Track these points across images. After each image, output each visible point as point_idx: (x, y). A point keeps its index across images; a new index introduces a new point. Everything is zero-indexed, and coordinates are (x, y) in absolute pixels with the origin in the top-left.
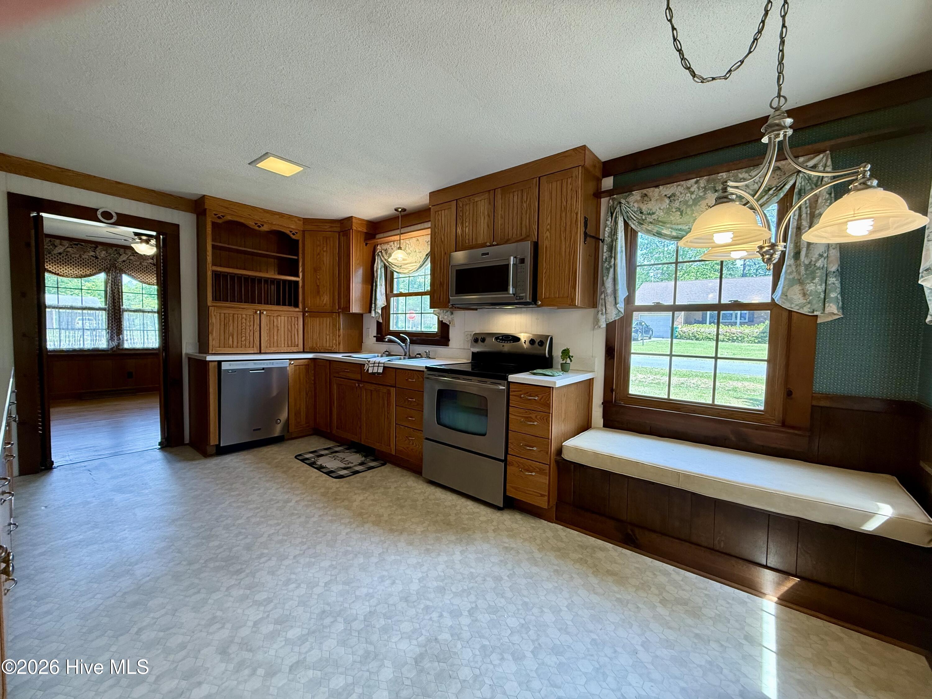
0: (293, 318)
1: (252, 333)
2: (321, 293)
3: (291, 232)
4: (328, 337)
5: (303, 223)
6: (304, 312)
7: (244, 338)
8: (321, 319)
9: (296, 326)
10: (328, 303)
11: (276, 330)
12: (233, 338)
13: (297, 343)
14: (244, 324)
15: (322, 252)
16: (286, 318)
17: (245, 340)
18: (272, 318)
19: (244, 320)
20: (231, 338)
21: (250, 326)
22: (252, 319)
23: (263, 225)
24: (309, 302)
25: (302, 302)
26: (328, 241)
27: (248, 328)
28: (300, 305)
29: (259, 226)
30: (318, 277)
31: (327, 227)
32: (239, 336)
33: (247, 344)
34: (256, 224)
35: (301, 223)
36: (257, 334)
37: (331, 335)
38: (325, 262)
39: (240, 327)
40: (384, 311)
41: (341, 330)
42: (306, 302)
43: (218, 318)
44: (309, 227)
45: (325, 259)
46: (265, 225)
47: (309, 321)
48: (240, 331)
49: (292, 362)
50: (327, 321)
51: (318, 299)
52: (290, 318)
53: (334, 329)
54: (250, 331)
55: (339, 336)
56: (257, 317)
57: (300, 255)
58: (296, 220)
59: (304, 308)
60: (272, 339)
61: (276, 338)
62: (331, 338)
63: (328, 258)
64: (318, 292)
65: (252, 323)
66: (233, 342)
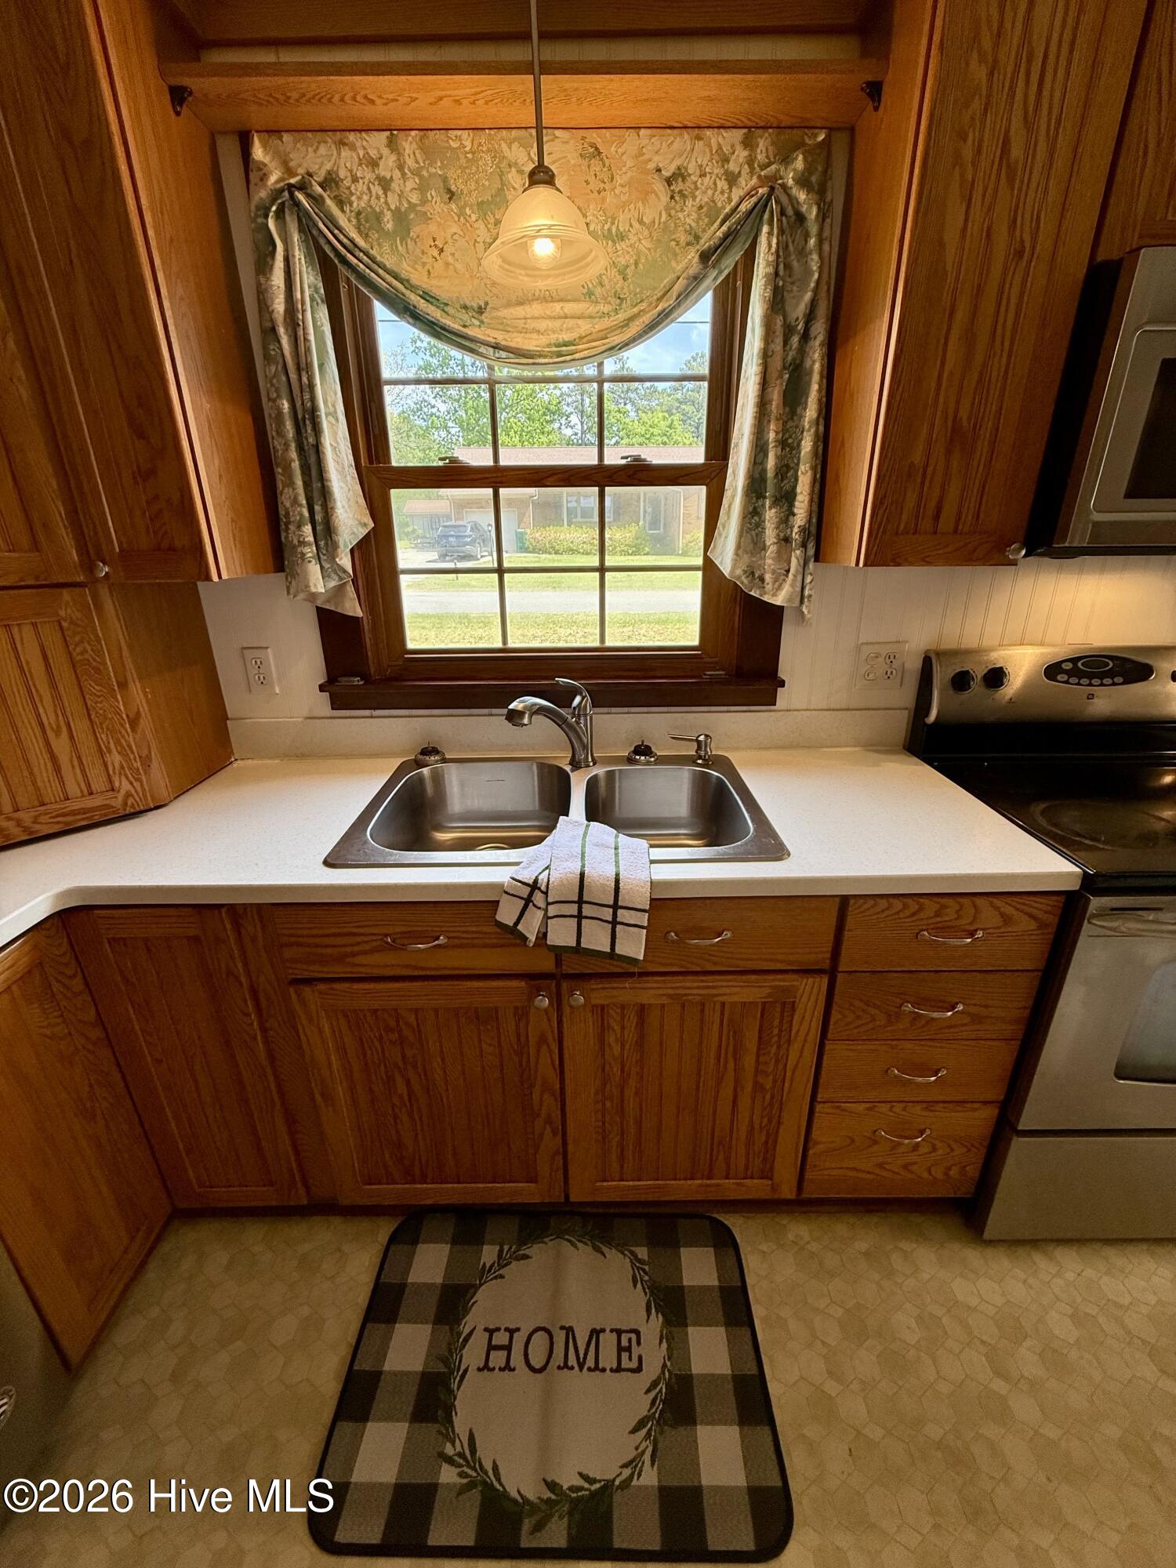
4: (61, 745)
37: (80, 728)
41: (138, 686)
53: (92, 687)
62: (84, 742)
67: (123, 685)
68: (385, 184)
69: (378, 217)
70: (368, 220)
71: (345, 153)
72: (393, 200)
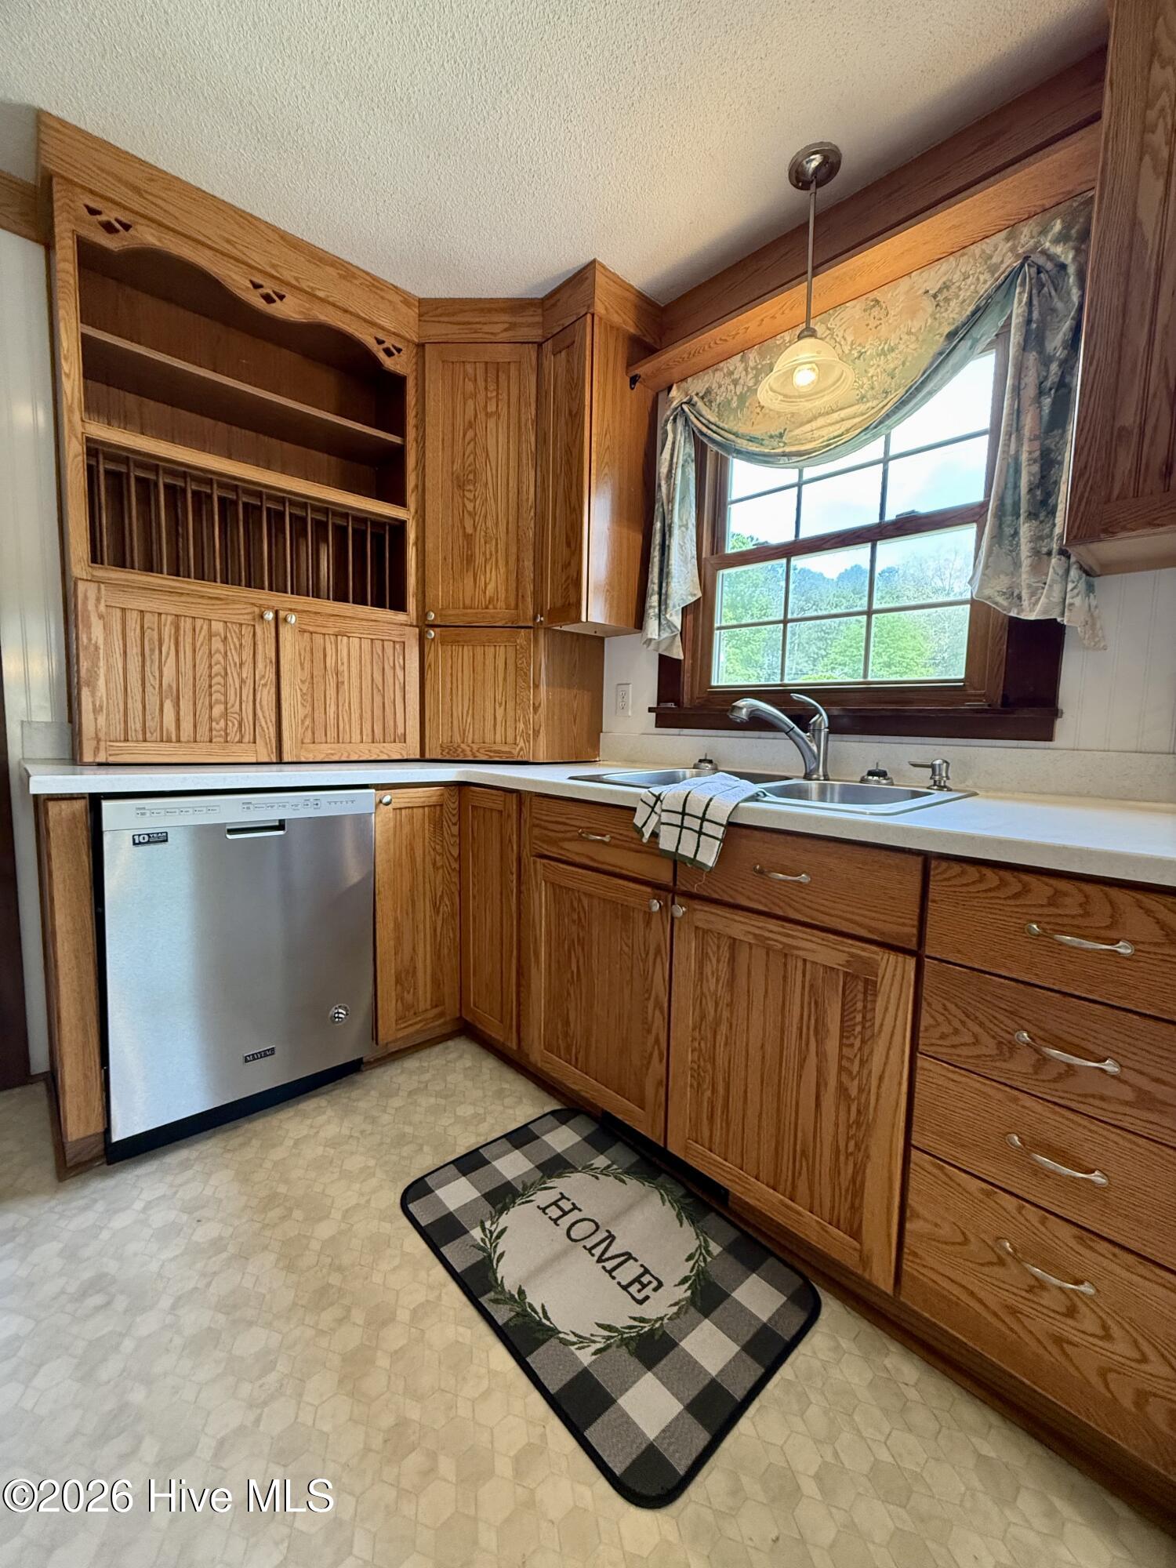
0: (389, 646)
1: (247, 692)
2: (479, 559)
3: (380, 342)
4: (500, 712)
5: (420, 315)
6: (423, 625)
7: (217, 710)
8: (479, 650)
9: (400, 673)
10: (502, 595)
11: (333, 684)
12: (177, 705)
13: (400, 730)
14: (218, 657)
15: (481, 416)
16: (366, 644)
17: (225, 715)
18: (318, 639)
19: (217, 644)
20: (168, 706)
21: (241, 665)
22: (247, 640)
23: (282, 297)
24: (439, 592)
25: (416, 594)
26: (502, 377)
27: (233, 671)
28: (411, 603)
29: (268, 299)
30: (470, 506)
31: (498, 326)
32: (203, 701)
33: (233, 730)
34: (257, 286)
35: (413, 313)
36: (267, 696)
37: (511, 705)
38: (492, 455)
39: (202, 669)
40: (690, 617)
41: (543, 688)
42: (430, 593)
43: (117, 627)
44: (437, 331)
45: (491, 442)
46: (289, 299)
47: (437, 655)
48: (203, 683)
49: (386, 799)
50: (497, 656)
51: (469, 580)
52: (378, 644)
53: (521, 683)
54: (243, 681)
55: (536, 709)
56: (265, 634)
57: (411, 433)
58: (396, 299)
59: (423, 614)
60: (319, 715)
61: (331, 710)
62: (510, 713)
63: (502, 439)
64: (470, 559)
65: (247, 655)
66: (178, 720)
67: (536, 686)
68: (735, 382)
69: (729, 402)
70: (723, 408)
71: (718, 374)
72: (739, 389)
